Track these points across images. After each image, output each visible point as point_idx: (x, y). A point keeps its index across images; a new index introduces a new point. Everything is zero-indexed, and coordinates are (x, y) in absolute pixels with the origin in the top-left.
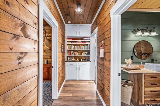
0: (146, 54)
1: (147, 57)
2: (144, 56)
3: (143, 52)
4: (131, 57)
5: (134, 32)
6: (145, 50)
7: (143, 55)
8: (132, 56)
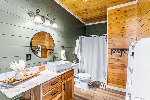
0: (50, 49)
1: (50, 53)
2: (49, 51)
3: (47, 48)
4: (27, 55)
5: (31, 15)
6: (49, 46)
7: (47, 50)
8: (28, 53)
